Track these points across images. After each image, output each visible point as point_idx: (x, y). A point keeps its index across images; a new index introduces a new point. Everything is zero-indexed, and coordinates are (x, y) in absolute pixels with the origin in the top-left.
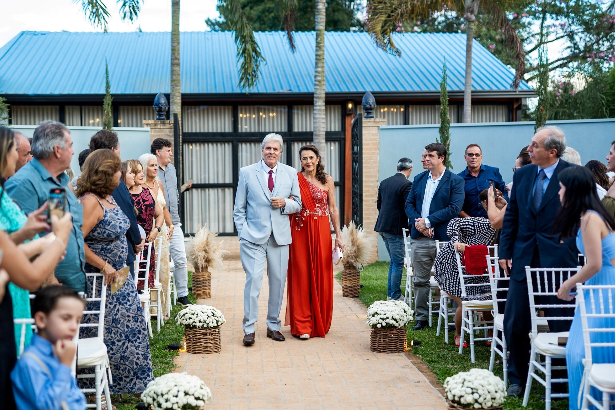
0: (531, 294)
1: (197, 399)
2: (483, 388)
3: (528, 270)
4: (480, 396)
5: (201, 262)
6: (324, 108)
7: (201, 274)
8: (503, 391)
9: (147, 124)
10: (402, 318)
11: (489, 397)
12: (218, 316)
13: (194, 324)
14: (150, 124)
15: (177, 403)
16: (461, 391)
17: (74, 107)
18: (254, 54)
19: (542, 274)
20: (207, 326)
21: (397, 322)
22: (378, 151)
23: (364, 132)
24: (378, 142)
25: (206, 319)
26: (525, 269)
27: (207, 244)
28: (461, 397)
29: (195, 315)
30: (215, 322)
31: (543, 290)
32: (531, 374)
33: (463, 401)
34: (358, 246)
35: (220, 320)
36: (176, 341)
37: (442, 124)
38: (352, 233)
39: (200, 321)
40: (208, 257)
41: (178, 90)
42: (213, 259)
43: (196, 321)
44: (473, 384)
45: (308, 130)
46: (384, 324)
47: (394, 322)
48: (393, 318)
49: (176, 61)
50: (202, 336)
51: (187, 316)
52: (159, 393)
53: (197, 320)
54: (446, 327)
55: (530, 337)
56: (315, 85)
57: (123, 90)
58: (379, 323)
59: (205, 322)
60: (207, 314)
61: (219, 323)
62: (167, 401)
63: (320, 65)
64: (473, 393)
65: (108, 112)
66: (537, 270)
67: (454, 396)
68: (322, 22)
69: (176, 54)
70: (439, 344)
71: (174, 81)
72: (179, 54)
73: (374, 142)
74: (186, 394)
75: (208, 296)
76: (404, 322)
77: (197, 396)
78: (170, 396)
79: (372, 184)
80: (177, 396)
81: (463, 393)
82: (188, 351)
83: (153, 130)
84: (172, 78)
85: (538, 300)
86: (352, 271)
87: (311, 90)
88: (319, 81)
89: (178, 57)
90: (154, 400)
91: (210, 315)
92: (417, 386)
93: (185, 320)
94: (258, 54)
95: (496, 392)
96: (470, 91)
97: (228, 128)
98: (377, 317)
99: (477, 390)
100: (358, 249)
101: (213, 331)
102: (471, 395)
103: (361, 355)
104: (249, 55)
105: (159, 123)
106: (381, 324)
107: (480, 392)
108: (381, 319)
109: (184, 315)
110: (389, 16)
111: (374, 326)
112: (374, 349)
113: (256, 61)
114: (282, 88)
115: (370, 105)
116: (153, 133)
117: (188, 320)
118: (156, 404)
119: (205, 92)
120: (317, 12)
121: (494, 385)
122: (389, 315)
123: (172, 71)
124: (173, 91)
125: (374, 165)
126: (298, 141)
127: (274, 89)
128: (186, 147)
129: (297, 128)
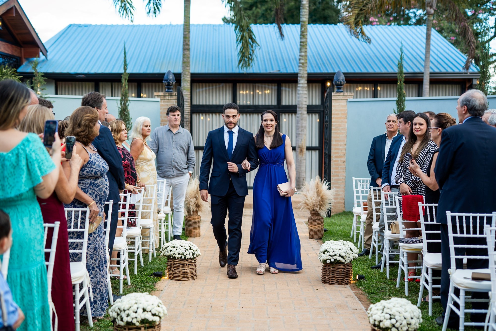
0: (451, 235)
1: (154, 315)
2: (400, 315)
3: (449, 214)
4: (397, 321)
5: (193, 207)
6: (306, 85)
7: (192, 217)
8: (418, 318)
9: (158, 96)
10: (348, 256)
11: (405, 322)
12: (194, 249)
13: (174, 255)
14: (160, 96)
15: (136, 318)
16: (380, 317)
17: (106, 83)
18: (250, 40)
19: (461, 218)
20: (185, 258)
21: (344, 259)
22: (346, 120)
23: (334, 103)
24: (346, 112)
25: (184, 251)
27: (197, 192)
28: (380, 321)
29: (175, 248)
30: (191, 254)
31: (462, 232)
32: (450, 305)
33: (382, 325)
34: (322, 197)
35: (196, 252)
36: (162, 269)
37: (398, 97)
38: (317, 186)
39: (179, 254)
40: (198, 203)
41: (187, 70)
42: (202, 205)
43: (175, 253)
44: (391, 310)
45: (294, 104)
46: (332, 260)
47: (341, 259)
48: (340, 256)
49: (187, 47)
50: (181, 266)
51: (169, 249)
52: (122, 309)
53: (176, 252)
54: (388, 264)
55: (449, 272)
56: (299, 66)
57: (145, 70)
58: (328, 259)
59: (183, 254)
60: (185, 247)
61: (195, 256)
62: (128, 315)
63: (303, 50)
64: (391, 319)
65: (125, 85)
66: (457, 214)
67: (375, 320)
68: (306, 15)
69: (187, 41)
70: (381, 278)
71: (186, 63)
72: (189, 41)
73: (343, 112)
74: (144, 310)
75: (198, 235)
76: (350, 259)
77: (153, 312)
78: (130, 312)
79: (341, 147)
80: (136, 312)
81: (382, 319)
82: (169, 278)
83: (162, 100)
84: (183, 60)
85: (457, 241)
86: (316, 217)
87: (296, 71)
88: (303, 64)
89: (188, 43)
90: (118, 315)
91: (188, 248)
92: (354, 313)
93: (167, 252)
94: (254, 41)
95: (412, 318)
96: (428, 72)
98: (327, 254)
99: (395, 316)
100: (322, 199)
101: (190, 262)
102: (389, 320)
103: (312, 286)
104: (246, 41)
105: (168, 95)
106: (330, 260)
107: (397, 318)
108: (330, 255)
109: (166, 248)
110: (361, 10)
111: (324, 262)
112: (325, 281)
113: (252, 46)
114: (273, 69)
115: (341, 82)
116: (162, 103)
117: (169, 252)
118: (119, 318)
119: (210, 71)
120: (302, 7)
121: (410, 313)
122: (337, 252)
123: (184, 55)
124: (184, 70)
125: (342, 131)
126: (285, 112)
127: (266, 70)
128: (195, 116)
129: (285, 102)
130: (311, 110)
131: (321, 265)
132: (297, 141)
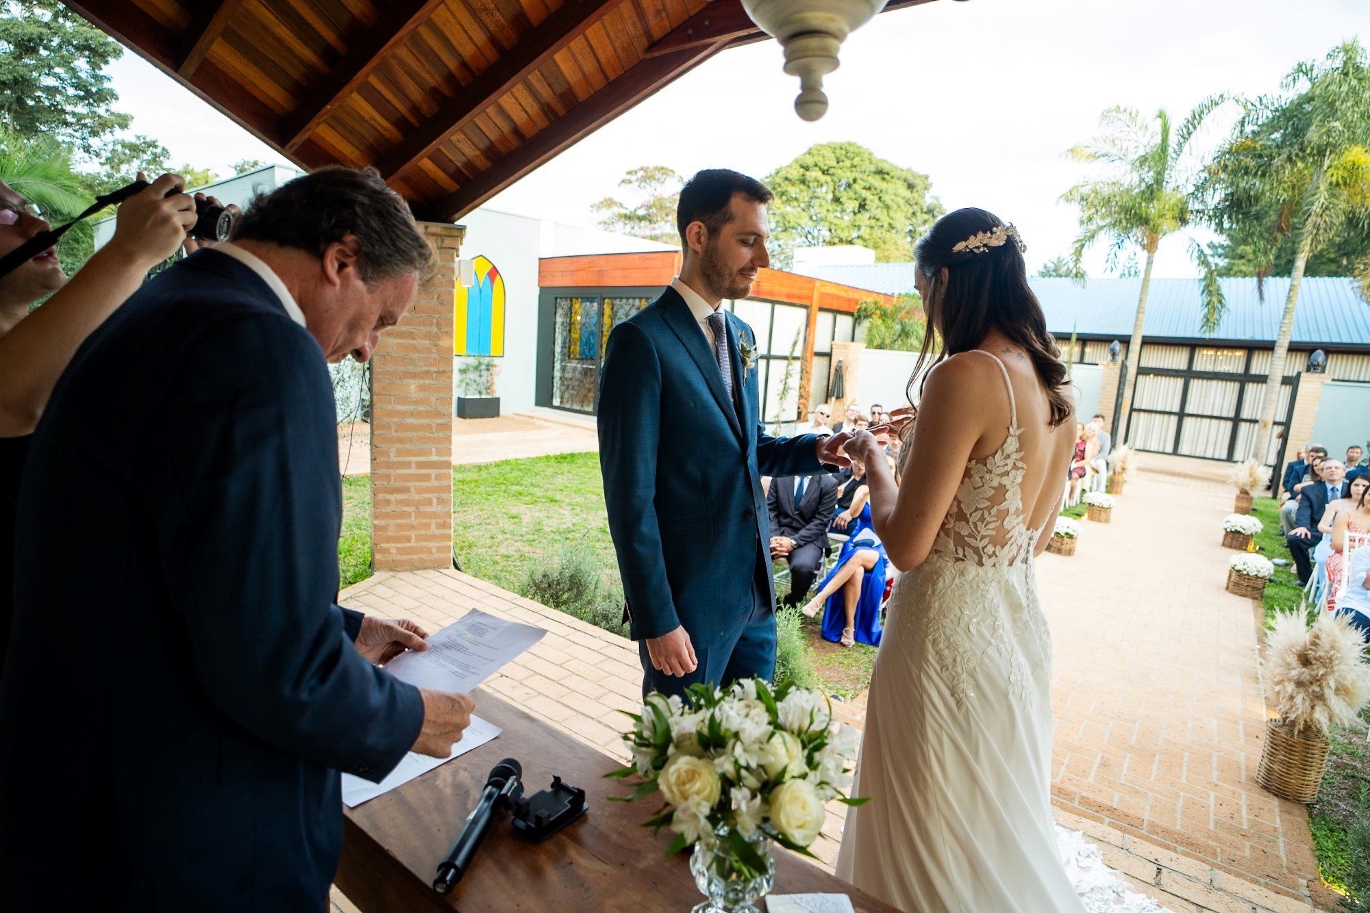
1: (1074, 531)
2: (1255, 565)
4: (1250, 568)
6: (1286, 354)
7: (1117, 477)
8: (1270, 568)
10: (1250, 529)
14: (1103, 364)
18: (1219, 306)
20: (1103, 506)
21: (1245, 530)
22: (1317, 402)
23: (1302, 385)
24: (1319, 395)
25: (1102, 502)
27: (1125, 457)
29: (1096, 499)
30: (1108, 505)
33: (1237, 568)
40: (1124, 467)
41: (1139, 332)
42: (1128, 469)
44: (1249, 560)
45: (1262, 373)
46: (1235, 530)
47: (1241, 530)
48: (1242, 527)
49: (1142, 309)
50: (1098, 512)
56: (1280, 334)
61: (1111, 506)
63: (1288, 316)
64: (1246, 565)
67: (1235, 564)
71: (1138, 325)
74: (1069, 528)
75: (1119, 493)
76: (1252, 532)
78: (1060, 527)
80: (1063, 528)
81: (1239, 564)
82: (1087, 519)
83: (1105, 369)
84: (1135, 321)
86: (1245, 496)
87: (1274, 339)
88: (1284, 331)
89: (1144, 306)
91: (1106, 500)
95: (1261, 568)
97: (1183, 365)
98: (1231, 524)
99: (1250, 564)
104: (1213, 306)
105: (1112, 364)
106: (1232, 529)
108: (1233, 526)
112: (1224, 545)
113: (1220, 311)
114: (1245, 333)
115: (1317, 363)
116: (1105, 371)
117: (1090, 500)
121: (1264, 565)
123: (1137, 318)
124: (1135, 332)
126: (1253, 382)
127: (1236, 334)
128: (1140, 378)
129: (1254, 370)
130: (1286, 381)
131: (1224, 532)
132: (1262, 414)
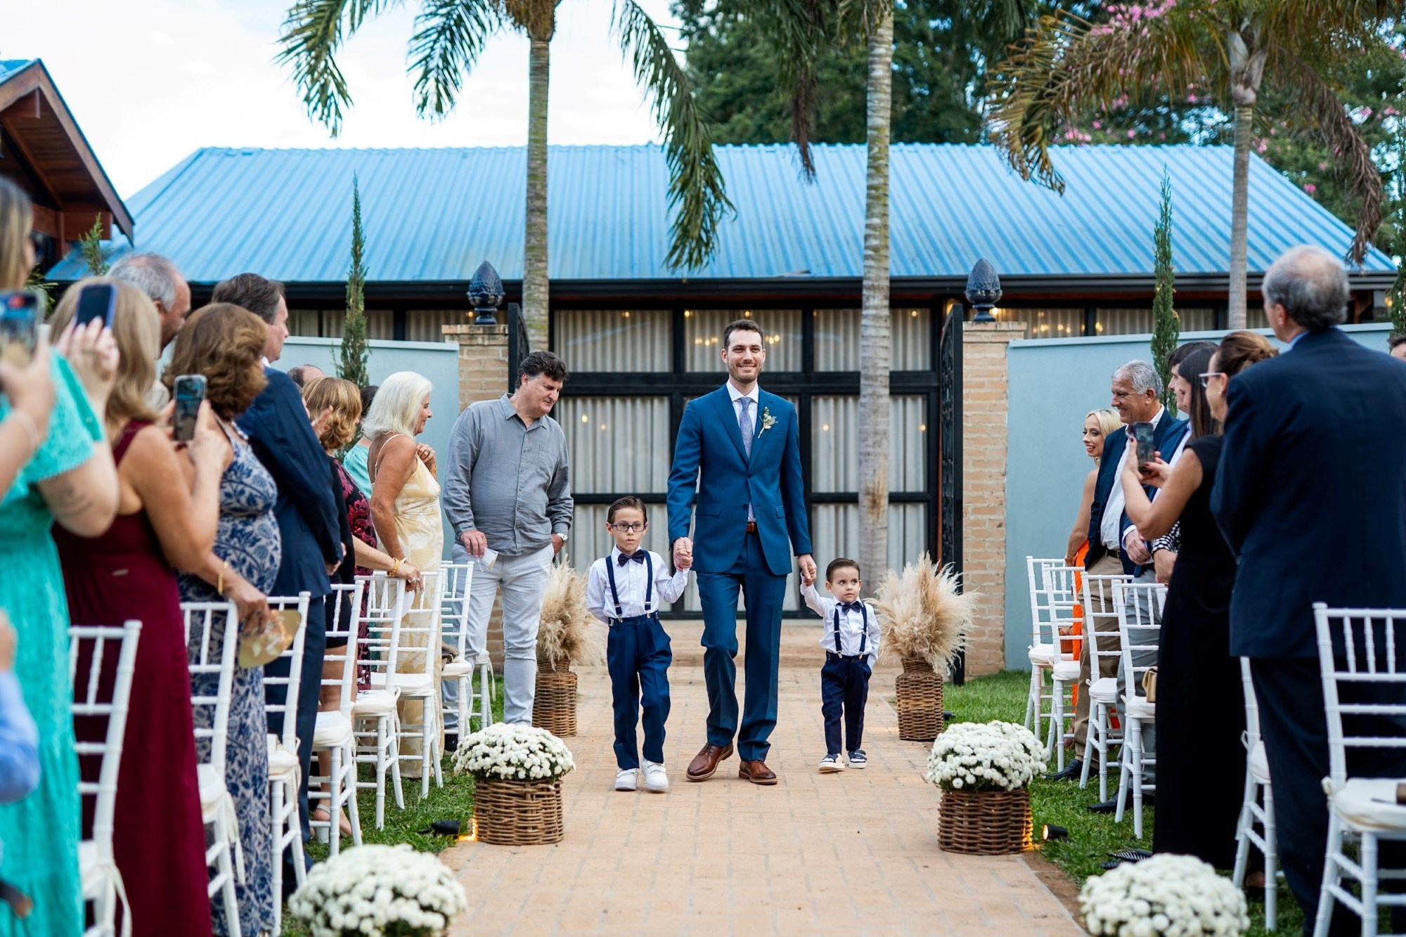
0: (1330, 677)
1: (426, 908)
2: (1182, 902)
4: (1171, 922)
5: (554, 649)
6: (886, 312)
7: (552, 676)
8: (1237, 915)
9: (453, 336)
10: (1017, 766)
11: (1195, 925)
12: (554, 751)
13: (494, 769)
14: (458, 335)
15: (372, 916)
16: (1120, 909)
17: (304, 312)
19: (1358, 624)
20: (528, 776)
21: (1004, 775)
22: (1004, 402)
23: (968, 354)
24: (1004, 379)
25: (523, 757)
26: (1312, 610)
27: (568, 603)
28: (1120, 923)
29: (499, 748)
30: (547, 765)
31: (1362, 666)
32: (1330, 888)
34: (937, 615)
35: (560, 760)
36: (459, 817)
37: (1158, 330)
38: (924, 582)
39: (509, 764)
40: (568, 635)
41: (539, 269)
42: (582, 641)
43: (499, 762)
44: (1153, 890)
45: (851, 369)
46: (971, 780)
47: (995, 775)
48: (992, 765)
49: (538, 203)
50: (514, 801)
51: (479, 750)
52: (329, 891)
53: (501, 759)
54: (1137, 796)
55: (1326, 788)
56: (866, 257)
57: (417, 273)
58: (957, 776)
59: (522, 765)
60: (527, 745)
61: (558, 770)
62: (347, 909)
63: (876, 210)
64: (1152, 915)
65: (356, 302)
67: (1103, 922)
68: (884, 108)
69: (539, 187)
70: (1117, 838)
71: (536, 249)
72: (544, 186)
73: (995, 379)
74: (397, 894)
75: (568, 730)
76: (1023, 777)
77: (425, 901)
78: (355, 899)
79: (990, 482)
80: (371, 900)
81: (1125, 915)
82: (481, 837)
83: (466, 349)
84: (528, 241)
85: (1348, 692)
86: (921, 676)
87: (857, 272)
88: (876, 249)
89: (543, 193)
90: (317, 909)
91: (535, 747)
92: (1037, 926)
93: (473, 760)
95: (1217, 914)
96: (1243, 274)
97: (660, 363)
98: (954, 761)
99: (1163, 906)
100: (938, 620)
101: (542, 789)
102: (1147, 920)
103: (909, 858)
105: (481, 331)
106: (963, 778)
107: (1172, 911)
108: (962, 765)
109: (471, 748)
110: (1042, 96)
111: (946, 784)
112: (947, 844)
114: (788, 267)
115: (988, 292)
116: (466, 357)
117: (480, 759)
118: (320, 919)
119: (606, 276)
120: (872, 85)
121: (1210, 897)
122: (984, 756)
123: (529, 226)
124: (529, 272)
125: (994, 435)
126: (825, 394)
127: (769, 269)
129: (825, 363)
130: (901, 385)
131: (939, 794)
132: (861, 478)
